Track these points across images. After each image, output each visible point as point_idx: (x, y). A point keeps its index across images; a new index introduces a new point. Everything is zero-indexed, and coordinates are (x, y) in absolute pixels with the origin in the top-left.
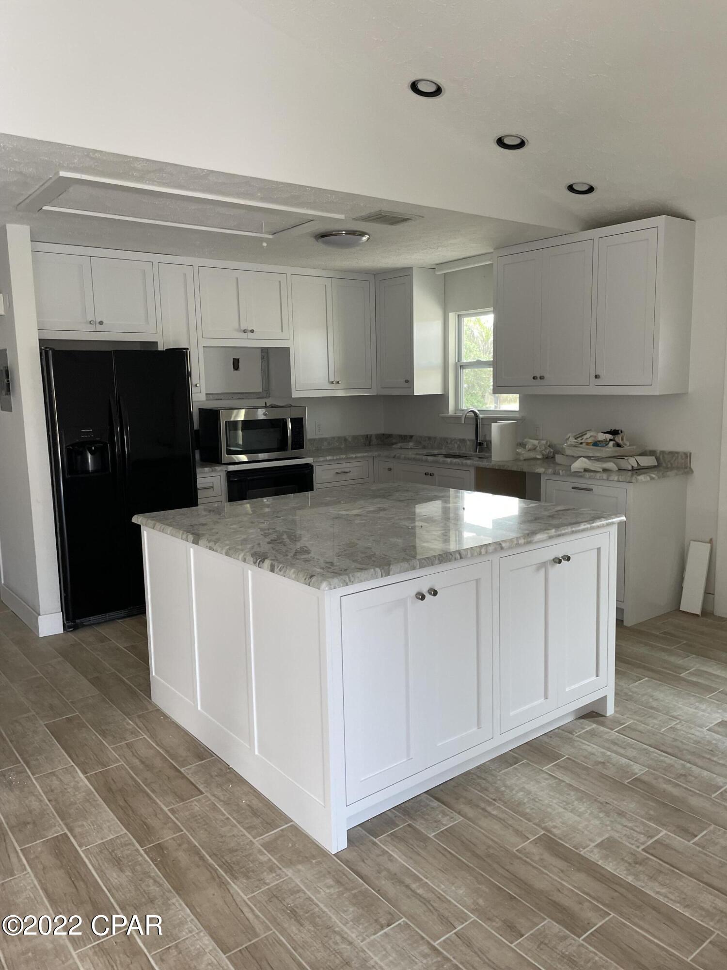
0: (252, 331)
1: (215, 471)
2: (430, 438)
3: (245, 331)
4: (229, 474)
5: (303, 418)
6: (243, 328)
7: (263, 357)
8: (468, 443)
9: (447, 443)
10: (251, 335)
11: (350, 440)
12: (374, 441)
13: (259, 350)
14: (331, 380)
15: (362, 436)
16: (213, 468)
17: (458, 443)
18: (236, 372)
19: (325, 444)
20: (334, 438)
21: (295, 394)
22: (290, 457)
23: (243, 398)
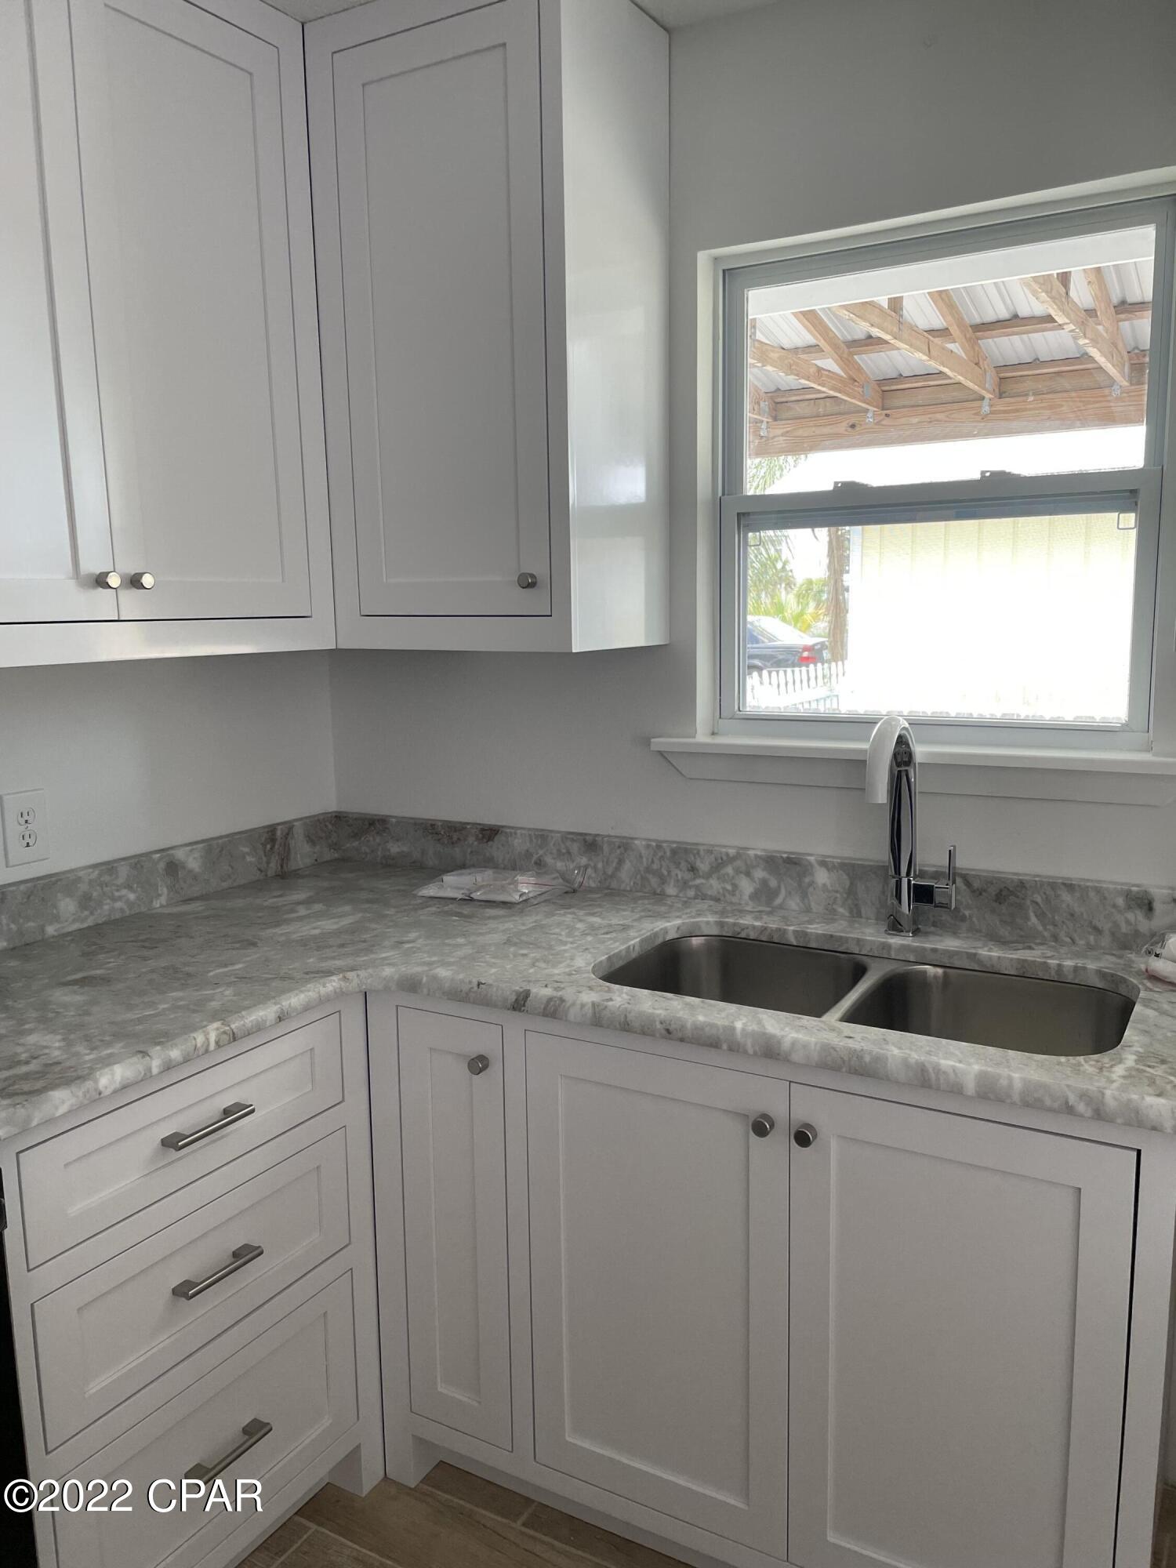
2: (591, 844)
8: (822, 877)
9: (693, 869)
12: (302, 854)
14: (88, 567)
15: (248, 835)
17: (759, 874)
20: (111, 867)
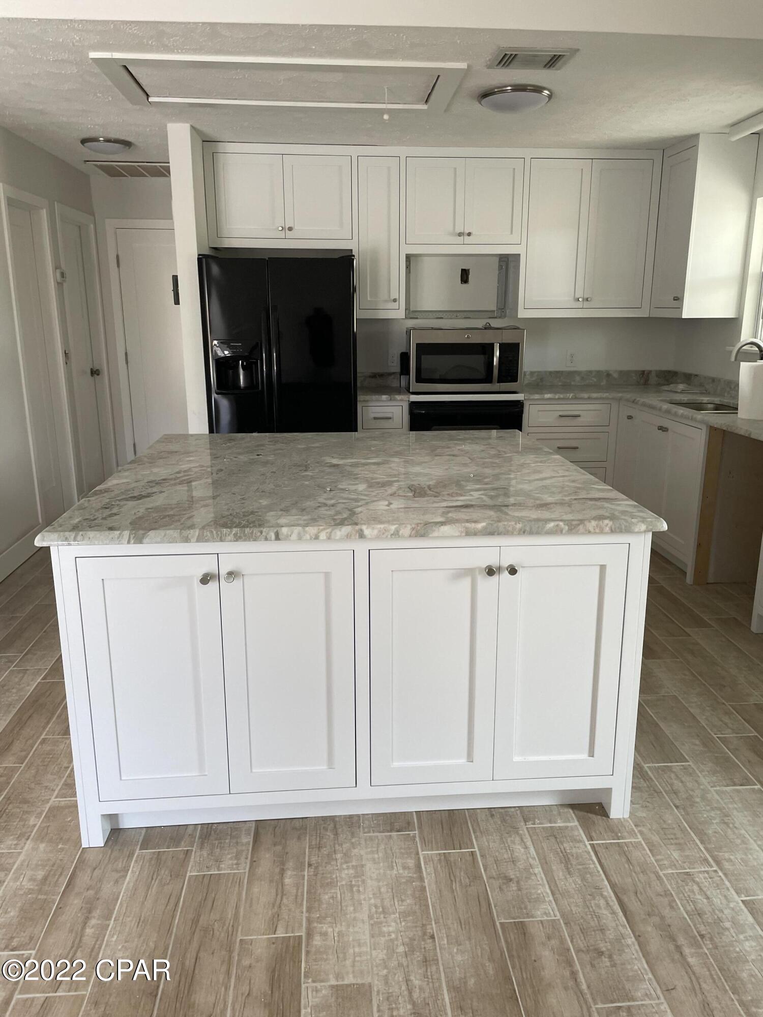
0: (469, 234)
1: (395, 400)
2: (713, 380)
3: (460, 234)
4: (413, 405)
5: (519, 344)
6: (458, 231)
7: (500, 267)
10: (467, 239)
11: (616, 375)
12: (653, 379)
13: (497, 259)
14: (577, 296)
15: (636, 372)
16: (392, 396)
18: (465, 285)
19: (578, 378)
20: (591, 372)
21: (522, 314)
22: (498, 390)
23: (469, 318)
